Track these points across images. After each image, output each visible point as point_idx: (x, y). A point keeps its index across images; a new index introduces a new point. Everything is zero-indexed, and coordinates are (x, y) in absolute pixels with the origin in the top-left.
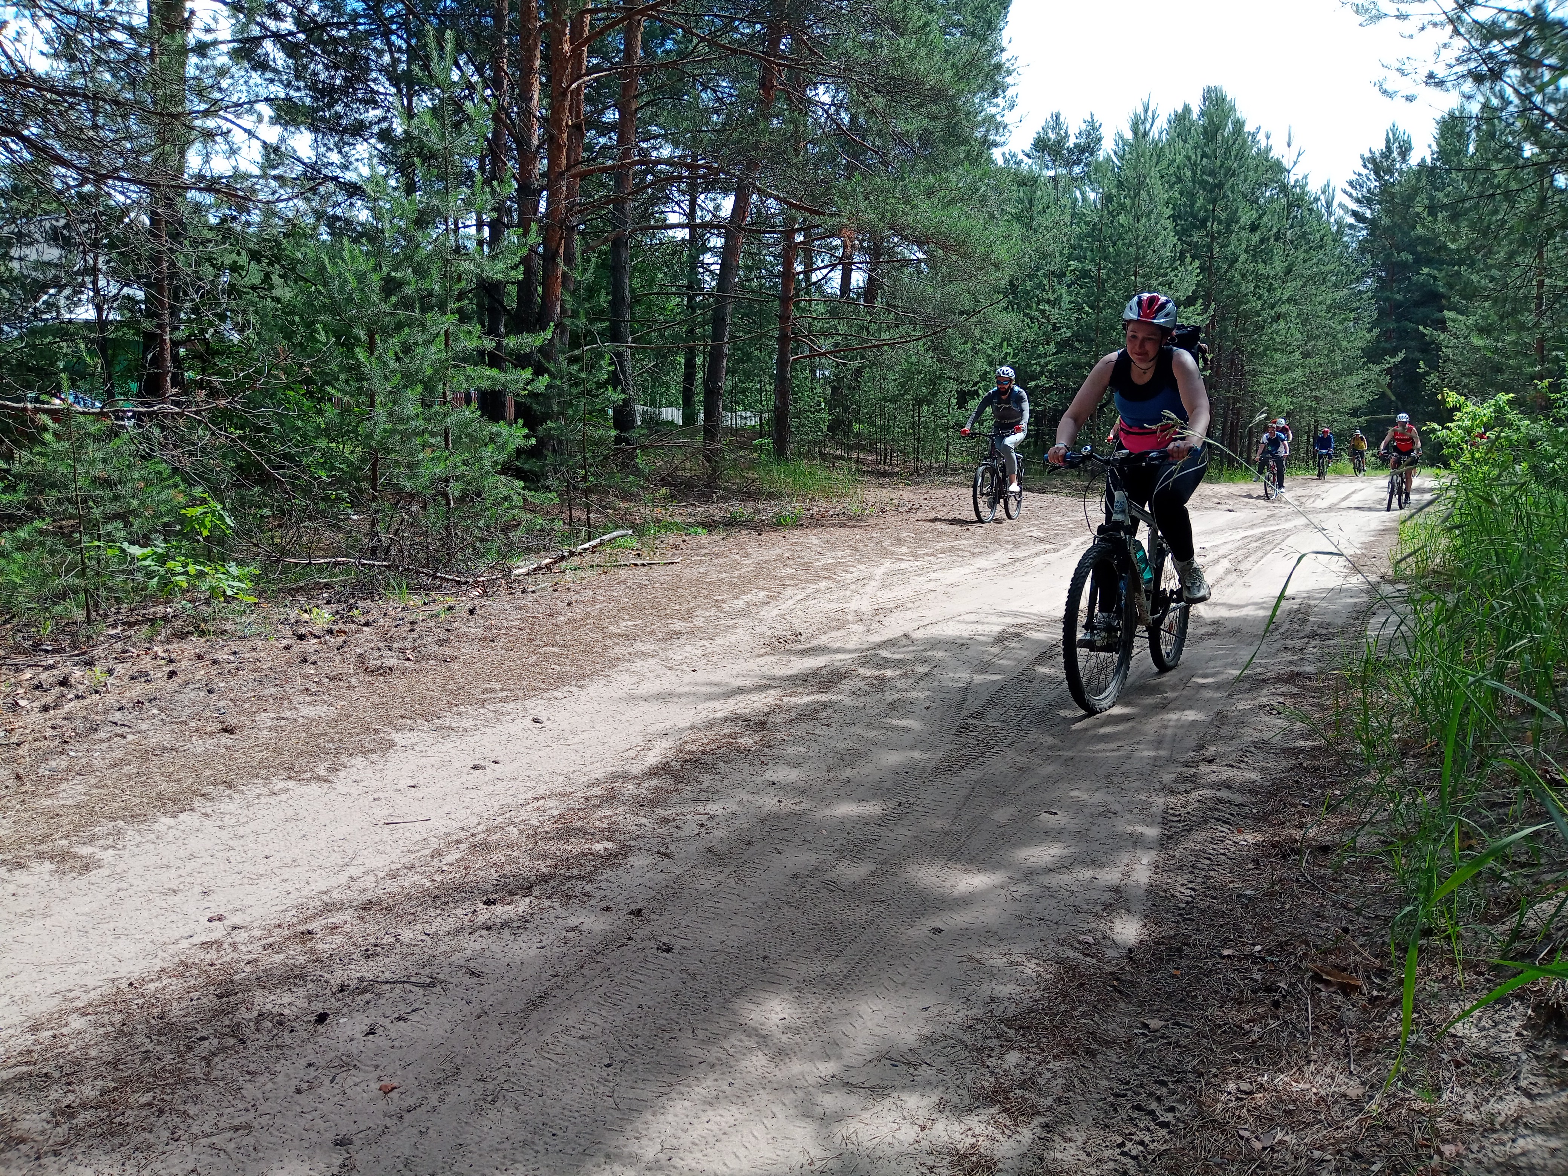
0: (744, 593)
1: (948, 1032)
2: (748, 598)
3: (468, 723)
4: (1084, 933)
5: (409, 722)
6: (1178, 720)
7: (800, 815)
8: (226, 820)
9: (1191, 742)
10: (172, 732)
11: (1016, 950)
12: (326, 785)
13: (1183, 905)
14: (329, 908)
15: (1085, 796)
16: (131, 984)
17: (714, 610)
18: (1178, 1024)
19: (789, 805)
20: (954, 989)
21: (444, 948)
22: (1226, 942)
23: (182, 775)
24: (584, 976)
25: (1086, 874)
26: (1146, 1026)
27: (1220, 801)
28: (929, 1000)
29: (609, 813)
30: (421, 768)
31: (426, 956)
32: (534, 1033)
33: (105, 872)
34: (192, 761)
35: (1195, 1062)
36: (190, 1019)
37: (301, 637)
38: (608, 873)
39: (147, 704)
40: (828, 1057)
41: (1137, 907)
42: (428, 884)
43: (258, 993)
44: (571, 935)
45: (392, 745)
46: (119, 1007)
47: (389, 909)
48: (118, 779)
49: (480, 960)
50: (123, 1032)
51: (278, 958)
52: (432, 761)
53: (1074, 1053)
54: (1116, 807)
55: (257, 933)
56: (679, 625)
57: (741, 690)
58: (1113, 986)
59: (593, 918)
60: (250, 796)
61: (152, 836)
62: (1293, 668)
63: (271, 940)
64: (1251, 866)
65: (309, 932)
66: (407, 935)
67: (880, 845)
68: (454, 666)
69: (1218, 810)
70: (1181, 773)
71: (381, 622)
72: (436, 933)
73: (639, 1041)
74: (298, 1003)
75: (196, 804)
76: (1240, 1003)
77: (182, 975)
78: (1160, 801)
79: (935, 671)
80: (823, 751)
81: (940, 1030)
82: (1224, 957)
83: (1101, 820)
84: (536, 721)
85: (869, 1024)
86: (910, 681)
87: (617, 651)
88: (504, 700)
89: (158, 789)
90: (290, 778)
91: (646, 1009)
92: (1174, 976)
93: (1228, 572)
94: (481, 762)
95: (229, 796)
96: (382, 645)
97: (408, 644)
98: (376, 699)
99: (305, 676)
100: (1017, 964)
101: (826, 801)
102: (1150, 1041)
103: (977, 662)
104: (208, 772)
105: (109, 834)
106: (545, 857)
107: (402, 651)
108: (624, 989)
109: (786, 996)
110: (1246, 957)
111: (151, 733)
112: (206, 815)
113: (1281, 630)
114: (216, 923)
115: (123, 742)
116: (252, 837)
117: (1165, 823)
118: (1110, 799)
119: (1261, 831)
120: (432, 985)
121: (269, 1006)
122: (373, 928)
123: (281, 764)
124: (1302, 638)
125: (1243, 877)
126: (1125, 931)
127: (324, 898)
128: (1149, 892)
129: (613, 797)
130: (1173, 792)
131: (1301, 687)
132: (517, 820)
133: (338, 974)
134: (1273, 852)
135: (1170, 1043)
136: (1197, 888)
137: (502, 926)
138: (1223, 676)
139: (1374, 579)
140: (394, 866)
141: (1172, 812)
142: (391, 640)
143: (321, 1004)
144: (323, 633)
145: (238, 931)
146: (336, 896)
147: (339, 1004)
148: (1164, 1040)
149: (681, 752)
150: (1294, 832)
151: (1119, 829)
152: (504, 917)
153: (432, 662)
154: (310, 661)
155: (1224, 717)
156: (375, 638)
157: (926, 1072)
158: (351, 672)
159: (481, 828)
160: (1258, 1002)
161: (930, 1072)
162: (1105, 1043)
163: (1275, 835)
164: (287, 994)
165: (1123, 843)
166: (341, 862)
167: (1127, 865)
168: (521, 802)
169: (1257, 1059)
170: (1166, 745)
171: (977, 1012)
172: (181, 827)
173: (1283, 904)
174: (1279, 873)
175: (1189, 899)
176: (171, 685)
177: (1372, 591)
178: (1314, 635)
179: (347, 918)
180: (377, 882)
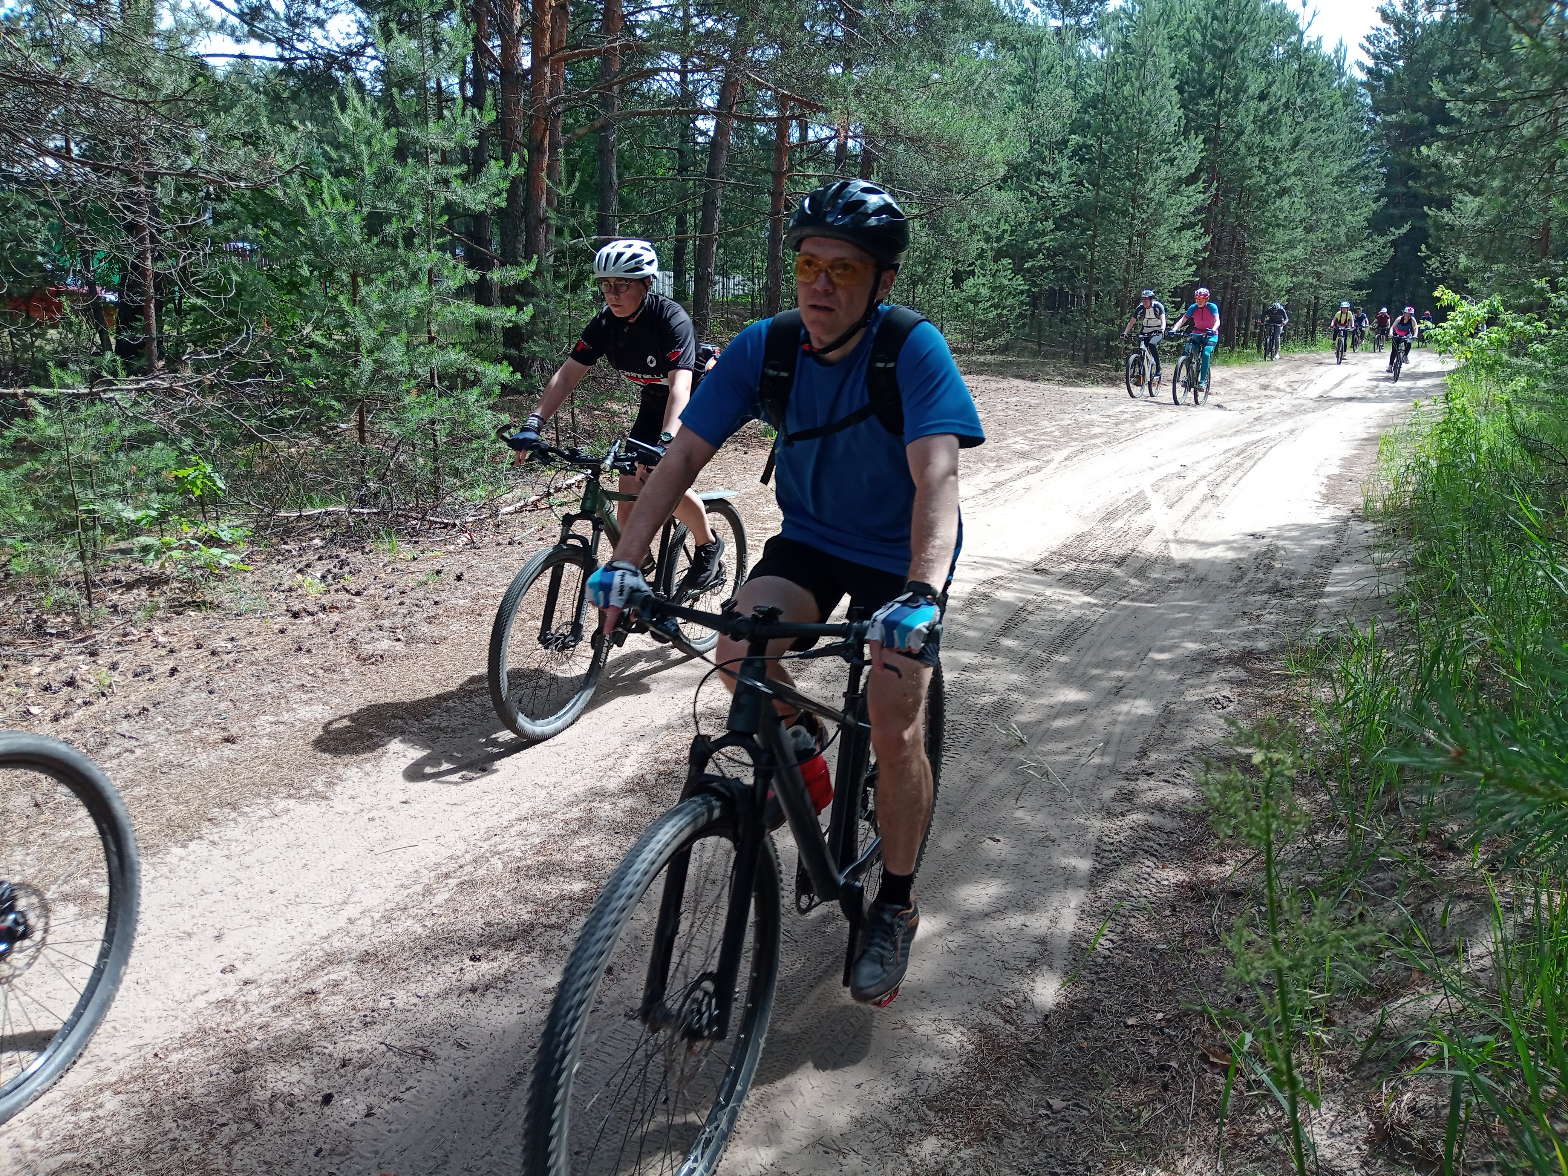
1: (876, 1114)
4: (1007, 995)
5: (400, 722)
6: (1128, 713)
8: (232, 847)
9: (1135, 746)
10: (177, 742)
11: (946, 1015)
12: (324, 803)
13: (1100, 960)
14: (332, 959)
15: (1028, 819)
16: (156, 1055)
18: (1077, 1105)
20: (886, 1062)
21: (434, 1014)
22: (1131, 1010)
23: (190, 795)
25: (1016, 920)
26: (1049, 1107)
27: (1150, 827)
28: (862, 1075)
29: (585, 842)
31: (418, 1024)
32: (513, 1116)
34: (198, 778)
35: (1085, 1154)
36: (211, 1099)
37: (296, 615)
39: (152, 709)
40: (769, 1142)
41: (1059, 963)
42: (420, 930)
43: (270, 1067)
44: (549, 997)
46: (148, 1085)
47: (385, 962)
49: (466, 1029)
50: (153, 1116)
51: (287, 1022)
53: (983, 1139)
54: (1055, 833)
55: (266, 991)
58: (1027, 1060)
60: (254, 819)
61: (166, 870)
62: (1246, 643)
63: (279, 1000)
64: (1168, 913)
65: (313, 993)
66: (402, 998)
68: (443, 648)
69: (1147, 839)
70: (1120, 789)
71: (371, 591)
72: (427, 995)
74: (306, 1081)
75: (204, 831)
76: (1135, 1083)
77: (200, 1044)
78: (1097, 824)
81: (869, 1111)
82: (1127, 1027)
83: (1039, 851)
85: (808, 1102)
89: (167, 814)
90: (290, 796)
92: (1081, 1049)
93: (1204, 500)
95: (234, 820)
96: (373, 624)
97: (398, 620)
98: (368, 694)
99: (301, 667)
100: (945, 1031)
102: (1051, 1124)
104: (214, 792)
106: (525, 900)
107: (393, 630)
108: (596, 1064)
110: (1147, 1027)
111: (158, 746)
112: (213, 843)
113: (1245, 581)
114: (229, 975)
115: (132, 757)
116: (257, 868)
117: (1098, 853)
118: (1050, 822)
119: (1183, 867)
120: (423, 1059)
121: (280, 1084)
122: (371, 985)
123: (281, 779)
124: (1264, 592)
125: (1158, 926)
126: (1045, 992)
127: (326, 946)
128: (1072, 943)
129: (591, 820)
130: (1110, 814)
131: (1249, 670)
132: (501, 848)
133: (341, 1045)
134: (1190, 895)
135: (1067, 1129)
136: (1115, 939)
137: (487, 987)
138: (1180, 651)
139: (1345, 512)
140: (389, 906)
141: (1106, 839)
142: (382, 616)
143: (326, 1082)
144: (316, 609)
145: (249, 987)
146: (336, 944)
147: (342, 1081)
148: (1064, 1125)
149: (656, 760)
150: (1213, 869)
151: (1055, 861)
152: (488, 977)
153: (421, 645)
154: (305, 648)
155: (1171, 712)
156: (366, 614)
157: (853, 1162)
158: (345, 660)
159: (468, 857)
160: (1151, 1082)
161: (856, 1161)
162: (1012, 1126)
163: (1195, 872)
164: (295, 1069)
165: (1056, 880)
166: (340, 899)
167: (1056, 909)
168: (505, 823)
169: (1140, 1150)
170: (1112, 749)
171: (904, 1090)
172: (192, 858)
173: (1190, 962)
174: (1192, 922)
175: (1107, 953)
176: (174, 684)
177: (1340, 530)
178: (1275, 590)
179: (347, 973)
180: (373, 926)
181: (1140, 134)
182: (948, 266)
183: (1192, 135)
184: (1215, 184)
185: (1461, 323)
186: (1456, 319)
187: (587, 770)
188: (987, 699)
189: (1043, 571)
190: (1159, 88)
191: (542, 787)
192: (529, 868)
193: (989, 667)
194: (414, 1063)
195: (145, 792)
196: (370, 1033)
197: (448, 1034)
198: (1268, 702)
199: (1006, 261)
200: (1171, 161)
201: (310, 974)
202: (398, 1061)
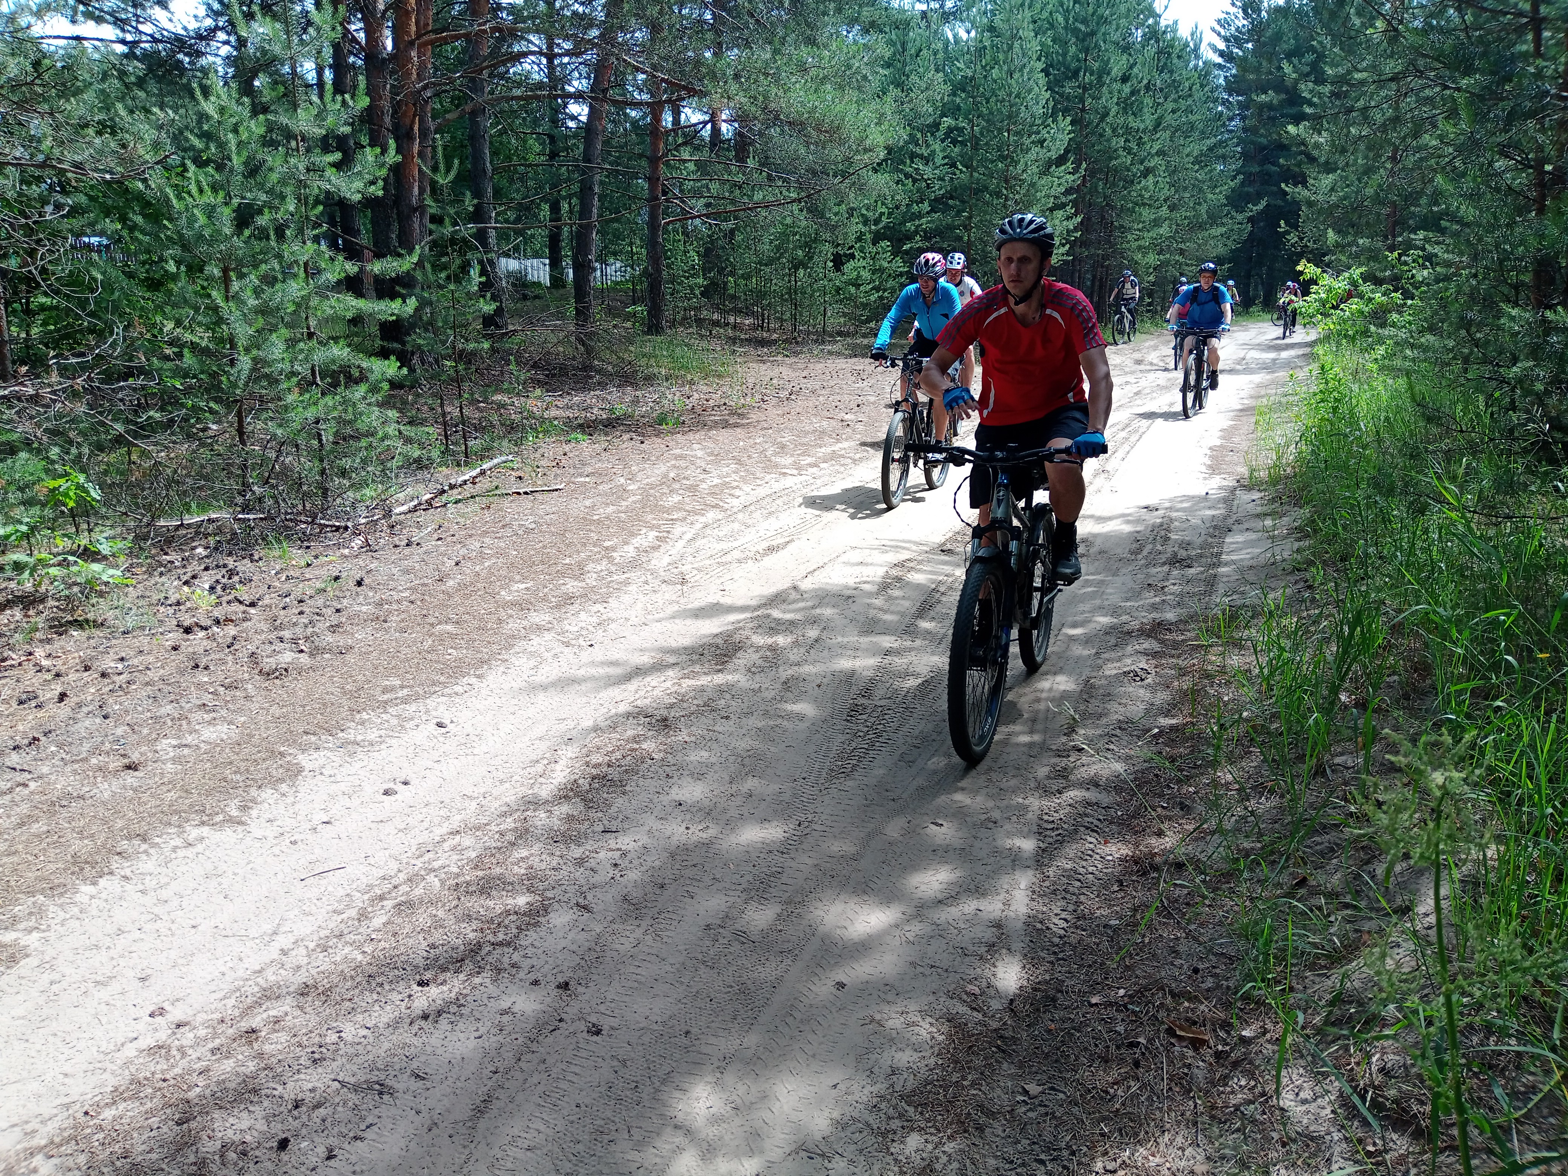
0: (633, 535)
1: (856, 1114)
2: (637, 541)
3: (373, 735)
4: (970, 983)
5: (313, 738)
6: (1051, 690)
7: (707, 845)
8: (147, 882)
9: (1062, 723)
10: (75, 772)
11: (913, 1007)
12: (240, 828)
13: (1056, 940)
14: (269, 995)
15: (968, 801)
16: (86, 1113)
17: (605, 562)
18: (1052, 1089)
19: (697, 833)
20: (859, 1059)
21: (386, 1045)
22: (1095, 987)
23: (94, 829)
24: (522, 1071)
25: (970, 906)
26: (1026, 1092)
27: (1089, 804)
28: (837, 1075)
29: (524, 853)
30: (332, 797)
31: (371, 1057)
32: (482, 1146)
33: (32, 961)
34: (101, 810)
35: (1068, 1138)
36: (154, 1156)
37: (188, 630)
38: (532, 935)
39: (43, 739)
40: (751, 1152)
41: (1017, 946)
42: (360, 957)
43: (217, 1115)
44: (506, 1018)
45: (300, 770)
46: (82, 1146)
47: (326, 993)
48: (28, 842)
49: (423, 1058)
51: (228, 1065)
52: (342, 787)
53: (965, 1131)
54: (996, 815)
55: (202, 1032)
56: (572, 586)
57: (639, 672)
58: (998, 1047)
59: (524, 997)
60: (167, 850)
61: (76, 910)
62: (1154, 615)
63: (217, 1042)
65: (254, 1031)
66: (350, 1031)
67: (784, 879)
68: (350, 658)
69: (1086, 815)
70: (1054, 766)
71: (267, 601)
72: (376, 1026)
73: (580, 1147)
74: (258, 1127)
75: (114, 866)
76: (1106, 1062)
77: (135, 1097)
78: (1035, 803)
79: (824, 635)
80: (725, 754)
81: (848, 1110)
82: (1092, 1005)
83: (983, 834)
84: (440, 725)
85: (786, 1108)
86: (803, 650)
87: (512, 626)
88: (405, 701)
89: (71, 851)
90: (203, 823)
91: (583, 1108)
92: (1049, 1031)
94: (391, 785)
95: (145, 852)
96: (272, 636)
97: (299, 630)
98: (275, 710)
99: (199, 686)
100: (914, 1024)
101: (730, 825)
102: (1030, 1110)
103: (862, 619)
104: (120, 823)
105: (31, 914)
106: (469, 918)
107: (294, 641)
108: (563, 1085)
109: (710, 1078)
110: (1111, 1004)
111: (53, 777)
112: (126, 878)
113: (1145, 553)
114: (159, 1019)
115: (26, 791)
116: (175, 902)
117: (1040, 833)
118: (990, 804)
119: (1125, 841)
120: (381, 1093)
121: (230, 1133)
122: (314, 1020)
123: (191, 806)
124: (1164, 564)
125: (1108, 902)
126: (1007, 976)
127: (260, 980)
128: (1027, 924)
129: (527, 831)
130: (1047, 792)
131: (1162, 642)
132: (436, 865)
133: (290, 1085)
134: (1135, 868)
135: (1047, 1114)
136: (1069, 917)
137: (439, 1013)
138: (1092, 626)
139: (1231, 482)
140: (323, 933)
141: (1046, 817)
142: (281, 627)
143: (279, 1126)
144: (209, 623)
145: (182, 1029)
146: (272, 978)
147: (297, 1124)
148: (1042, 1110)
149: (587, 764)
150: (1153, 841)
151: (999, 843)
152: (439, 1002)
153: (327, 656)
154: (202, 665)
155: (1093, 686)
156: (264, 626)
157: (839, 1165)
158: (246, 676)
159: (402, 876)
160: (1121, 1061)
161: (842, 1164)
162: (992, 1115)
163: (1137, 845)
164: (245, 1114)
165: (1003, 862)
166: (268, 928)
167: (1007, 892)
168: (437, 839)
169: (1120, 1130)
170: (1039, 726)
171: (880, 1087)
172: (104, 896)
173: (1144, 936)
174: (1140, 895)
175: (1062, 932)
176: (64, 711)
177: (1228, 500)
178: (1175, 561)
179: (287, 1008)
180: (309, 956)
181: (1010, 117)
182: (828, 249)
183: (1060, 118)
184: (1084, 165)
185: (1324, 296)
186: (1318, 293)
187: (516, 778)
188: (912, 683)
189: (949, 552)
190: (1026, 71)
191: (471, 798)
192: (468, 884)
193: (911, 650)
194: (371, 1099)
195: (45, 828)
196: (320, 1070)
197: (404, 1065)
198: (1183, 672)
199: (885, 243)
200: (1042, 142)
201: (248, 1011)
202: (354, 1098)
